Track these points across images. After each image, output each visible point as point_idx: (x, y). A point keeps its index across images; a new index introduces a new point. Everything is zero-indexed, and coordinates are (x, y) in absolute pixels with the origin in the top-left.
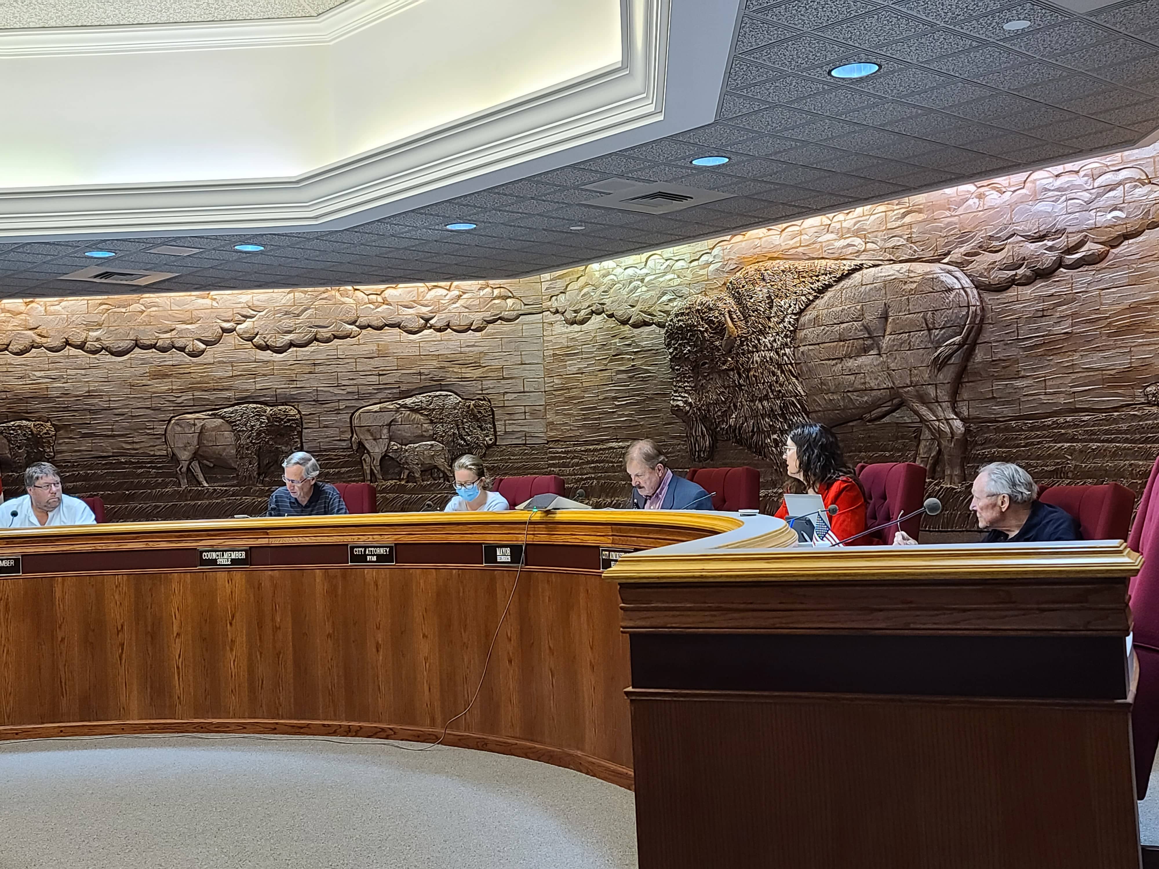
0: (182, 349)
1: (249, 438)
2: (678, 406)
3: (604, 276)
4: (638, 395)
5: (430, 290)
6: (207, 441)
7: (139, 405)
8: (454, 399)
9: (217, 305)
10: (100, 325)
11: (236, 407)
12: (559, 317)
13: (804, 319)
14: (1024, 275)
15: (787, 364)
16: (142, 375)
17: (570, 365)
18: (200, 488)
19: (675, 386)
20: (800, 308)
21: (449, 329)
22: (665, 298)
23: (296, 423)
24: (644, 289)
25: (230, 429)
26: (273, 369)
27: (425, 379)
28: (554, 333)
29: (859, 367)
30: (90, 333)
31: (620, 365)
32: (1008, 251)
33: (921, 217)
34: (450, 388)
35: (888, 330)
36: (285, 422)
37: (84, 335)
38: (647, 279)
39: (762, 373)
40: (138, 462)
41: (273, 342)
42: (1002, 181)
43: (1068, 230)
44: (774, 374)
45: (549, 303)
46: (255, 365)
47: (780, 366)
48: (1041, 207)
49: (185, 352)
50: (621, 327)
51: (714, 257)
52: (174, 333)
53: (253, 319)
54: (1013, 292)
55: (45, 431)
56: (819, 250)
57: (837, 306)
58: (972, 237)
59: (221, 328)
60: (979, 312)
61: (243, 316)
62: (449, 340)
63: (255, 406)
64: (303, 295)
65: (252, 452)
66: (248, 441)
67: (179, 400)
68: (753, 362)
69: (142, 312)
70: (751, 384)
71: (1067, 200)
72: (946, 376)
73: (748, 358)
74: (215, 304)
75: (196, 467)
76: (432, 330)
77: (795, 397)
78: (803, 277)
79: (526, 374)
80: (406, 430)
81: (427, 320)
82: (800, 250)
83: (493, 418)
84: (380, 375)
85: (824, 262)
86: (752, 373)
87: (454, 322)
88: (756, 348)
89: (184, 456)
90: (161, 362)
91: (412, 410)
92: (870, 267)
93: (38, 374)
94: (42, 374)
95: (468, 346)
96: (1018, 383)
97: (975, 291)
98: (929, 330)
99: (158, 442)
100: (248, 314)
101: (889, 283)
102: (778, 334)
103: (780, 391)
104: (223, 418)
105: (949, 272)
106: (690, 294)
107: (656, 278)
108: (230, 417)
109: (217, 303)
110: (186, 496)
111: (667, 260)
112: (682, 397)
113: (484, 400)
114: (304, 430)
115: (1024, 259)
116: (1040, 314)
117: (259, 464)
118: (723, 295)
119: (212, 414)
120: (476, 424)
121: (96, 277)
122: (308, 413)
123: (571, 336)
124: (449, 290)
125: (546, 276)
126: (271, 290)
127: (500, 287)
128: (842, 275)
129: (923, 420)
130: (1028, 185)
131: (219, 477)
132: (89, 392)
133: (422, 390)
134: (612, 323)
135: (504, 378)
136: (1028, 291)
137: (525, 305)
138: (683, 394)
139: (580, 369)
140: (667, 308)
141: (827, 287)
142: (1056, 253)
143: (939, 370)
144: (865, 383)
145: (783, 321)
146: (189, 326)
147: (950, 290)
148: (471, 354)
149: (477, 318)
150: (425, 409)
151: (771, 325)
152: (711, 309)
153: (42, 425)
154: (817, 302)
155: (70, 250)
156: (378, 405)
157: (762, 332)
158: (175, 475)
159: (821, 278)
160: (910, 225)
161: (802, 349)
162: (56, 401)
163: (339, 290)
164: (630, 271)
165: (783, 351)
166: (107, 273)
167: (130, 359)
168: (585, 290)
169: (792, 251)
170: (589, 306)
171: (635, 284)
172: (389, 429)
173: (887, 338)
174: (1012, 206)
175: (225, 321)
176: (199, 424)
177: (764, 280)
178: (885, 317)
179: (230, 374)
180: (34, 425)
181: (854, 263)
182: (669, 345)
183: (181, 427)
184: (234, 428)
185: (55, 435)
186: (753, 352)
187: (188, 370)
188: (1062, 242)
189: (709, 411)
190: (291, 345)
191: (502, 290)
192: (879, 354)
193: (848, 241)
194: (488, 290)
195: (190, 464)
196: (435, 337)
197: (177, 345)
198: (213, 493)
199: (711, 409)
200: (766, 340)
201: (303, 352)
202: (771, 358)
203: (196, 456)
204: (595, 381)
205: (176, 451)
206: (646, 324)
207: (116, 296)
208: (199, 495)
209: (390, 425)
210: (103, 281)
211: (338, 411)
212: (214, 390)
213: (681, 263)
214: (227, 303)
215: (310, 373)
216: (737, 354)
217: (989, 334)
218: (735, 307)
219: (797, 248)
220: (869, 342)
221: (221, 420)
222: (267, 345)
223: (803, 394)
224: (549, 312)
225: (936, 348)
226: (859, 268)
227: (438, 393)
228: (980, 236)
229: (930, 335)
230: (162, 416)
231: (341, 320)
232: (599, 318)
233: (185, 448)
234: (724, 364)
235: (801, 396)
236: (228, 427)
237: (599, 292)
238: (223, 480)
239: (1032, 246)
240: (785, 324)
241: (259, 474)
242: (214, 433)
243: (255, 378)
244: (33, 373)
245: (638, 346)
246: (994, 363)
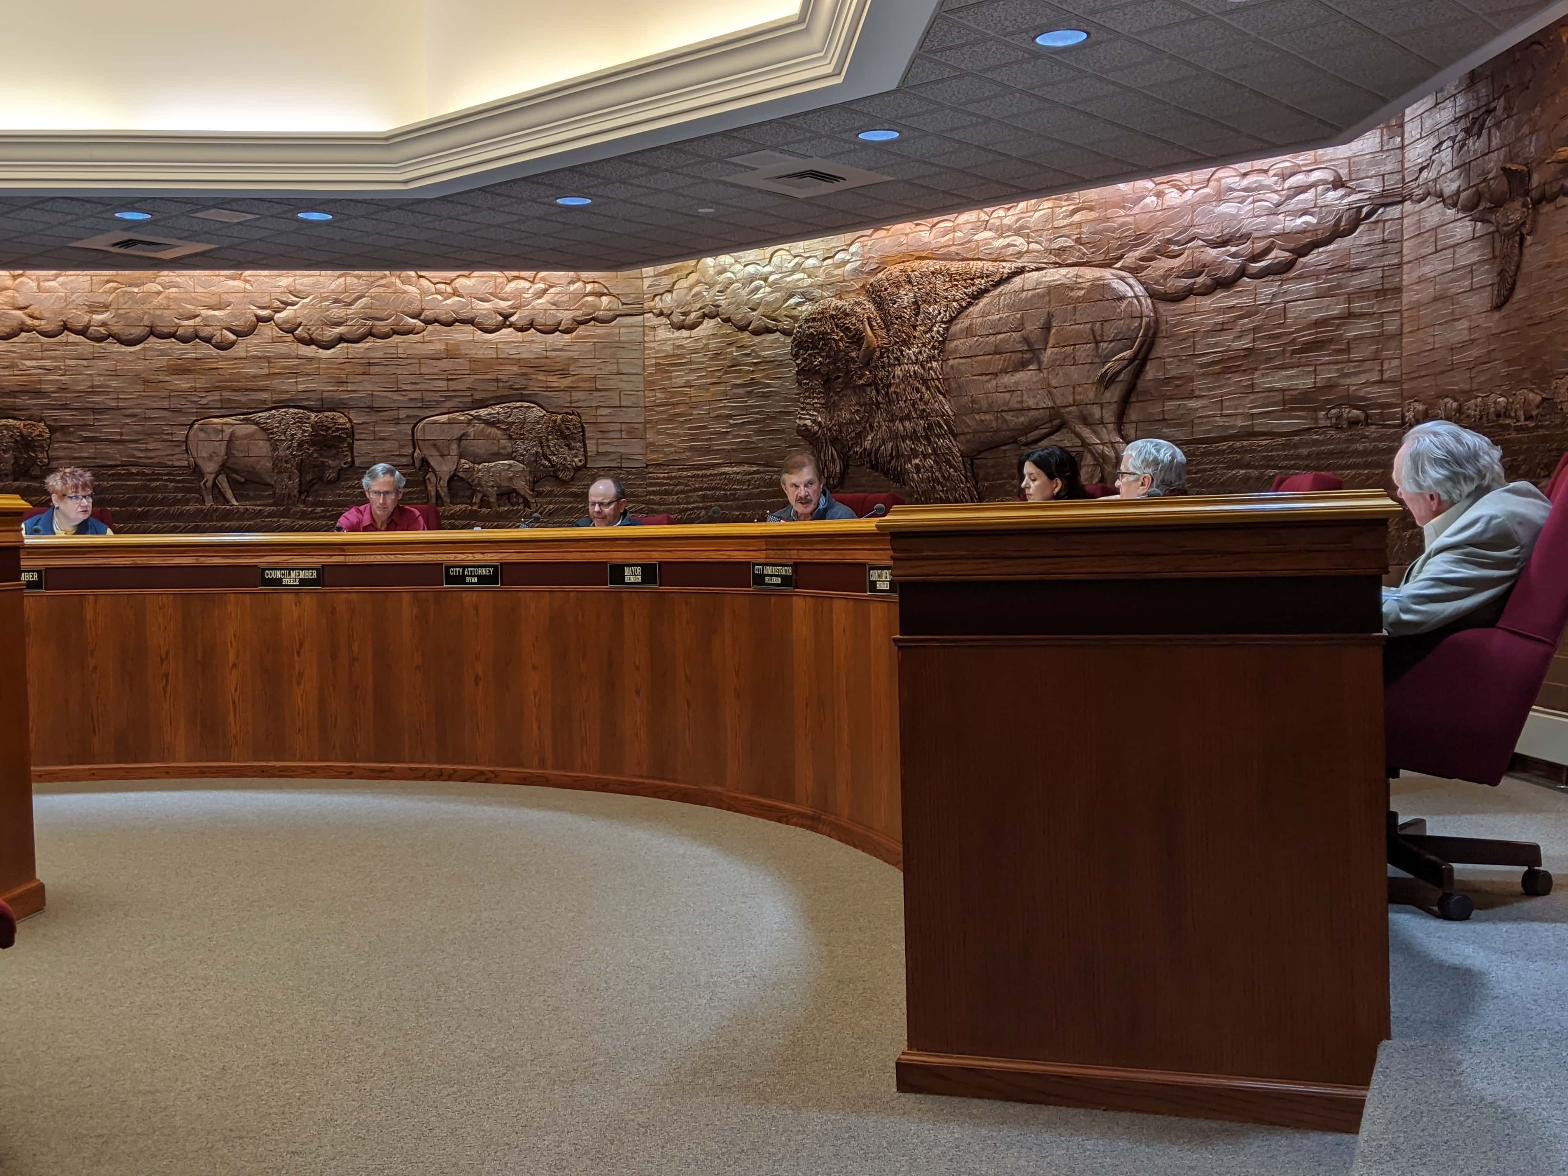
0: (207, 340)
1: (288, 448)
2: (805, 425)
3: (720, 273)
4: (757, 413)
5: (509, 281)
6: (238, 450)
7: (155, 405)
8: (537, 412)
9: (251, 288)
10: (106, 307)
11: (273, 412)
12: (664, 320)
13: (956, 327)
14: (1203, 284)
15: (933, 379)
16: (158, 370)
17: (677, 377)
18: (228, 507)
19: (803, 403)
20: (951, 316)
21: (532, 329)
22: (792, 301)
23: (346, 433)
24: (768, 289)
25: (266, 438)
26: (319, 368)
27: (503, 387)
28: (657, 339)
29: (1016, 383)
30: (94, 316)
31: (736, 378)
32: (1188, 257)
33: (1093, 215)
34: (533, 399)
35: (1051, 342)
36: (333, 432)
37: (86, 318)
38: (771, 278)
39: (904, 390)
40: (153, 474)
41: (319, 335)
42: (1183, 177)
43: (1255, 235)
44: (918, 390)
45: (652, 304)
46: (296, 362)
47: (925, 382)
48: (1226, 208)
49: (210, 343)
50: (739, 333)
51: (852, 254)
52: (198, 320)
53: (295, 307)
54: (1189, 303)
55: (37, 433)
56: (974, 249)
57: (993, 314)
58: (1148, 240)
59: (257, 316)
60: (1152, 324)
61: (283, 303)
62: (532, 342)
63: (296, 411)
64: (356, 281)
65: (292, 466)
66: (288, 452)
67: (204, 401)
68: (894, 377)
69: (159, 293)
70: (890, 402)
71: (1254, 202)
72: (1113, 394)
73: (889, 372)
74: (248, 286)
75: (223, 481)
76: (512, 329)
77: (942, 417)
78: (955, 280)
79: (623, 385)
80: (480, 447)
81: (506, 317)
82: (953, 248)
83: (583, 436)
84: (448, 380)
85: (980, 264)
86: (892, 389)
87: (540, 320)
88: (899, 361)
89: (209, 468)
90: (182, 354)
91: (487, 423)
92: (1033, 270)
93: (28, 363)
94: (34, 363)
95: (554, 350)
96: (1192, 404)
97: (1149, 301)
98: (1097, 343)
99: (178, 450)
100: (289, 301)
101: (1054, 291)
102: (924, 345)
103: (924, 410)
104: (257, 424)
105: (1122, 279)
106: (822, 297)
107: (782, 278)
108: (266, 423)
109: (251, 285)
110: (211, 516)
111: (795, 257)
112: (811, 415)
113: (573, 414)
114: (356, 442)
115: (1204, 266)
116: (1219, 327)
117: (300, 481)
118: (861, 299)
119: (244, 419)
120: (561, 442)
121: (114, 245)
122: (360, 422)
123: (678, 342)
124: (532, 282)
125: (648, 271)
126: (318, 273)
127: (594, 282)
128: (1001, 278)
129: (1084, 444)
130: (1212, 183)
131: (251, 494)
132: (93, 387)
133: (499, 400)
134: (728, 329)
135: (597, 390)
136: (1207, 302)
137: (623, 304)
138: (811, 412)
139: (688, 381)
140: (795, 313)
141: (982, 293)
142: (1239, 260)
143: (1106, 387)
144: (1022, 402)
145: (930, 330)
146: (216, 313)
147: (1122, 298)
148: (558, 359)
149: (566, 317)
150: (503, 422)
151: (917, 334)
152: (847, 315)
153: (33, 425)
154: (971, 309)
155: (100, 208)
156: (447, 416)
157: (907, 343)
158: (198, 490)
159: (977, 281)
160: (1079, 225)
161: (951, 362)
162: (50, 397)
163: (399, 277)
164: (751, 269)
165: (929, 365)
166: (131, 240)
167: (144, 349)
168: (696, 289)
169: (945, 250)
170: (701, 308)
171: (757, 283)
172: (459, 446)
173: (1049, 351)
174: (1193, 206)
175: (261, 308)
176: (228, 431)
177: (910, 282)
178: (1047, 328)
179: (266, 371)
180: (25, 425)
181: (1014, 265)
182: (796, 356)
183: (205, 432)
184: (271, 436)
185: (50, 438)
186: (895, 365)
187: (215, 366)
188: (1246, 248)
189: (841, 432)
190: (341, 339)
191: (596, 285)
192: (1039, 370)
193: (1008, 240)
194: (579, 284)
195: (216, 478)
196: (516, 337)
197: (202, 334)
198: (244, 513)
199: (844, 429)
200: (911, 352)
201: (355, 348)
202: (915, 372)
203: (224, 468)
204: (706, 395)
205: (200, 462)
206: (769, 331)
207: (127, 272)
208: (227, 515)
209: (460, 439)
210: (123, 250)
211: (397, 421)
212: (247, 390)
213: (811, 262)
214: (264, 287)
215: (364, 374)
216: (877, 367)
217: (1163, 348)
218: (875, 313)
219: (950, 246)
220: (1027, 356)
221: (254, 427)
222: (311, 338)
223: (950, 413)
224: (651, 314)
225: (1104, 363)
226: (1020, 271)
227: (518, 404)
228: (1157, 239)
229: (1097, 347)
230: (183, 419)
231: (402, 312)
232: (712, 322)
233: (210, 458)
234: (860, 378)
235: (949, 416)
236: (262, 435)
237: (712, 293)
238: (255, 498)
239: (1214, 252)
240: (933, 334)
241: (300, 493)
242: (246, 442)
243: (296, 378)
244: (23, 362)
245: (758, 357)
246: (1167, 381)
